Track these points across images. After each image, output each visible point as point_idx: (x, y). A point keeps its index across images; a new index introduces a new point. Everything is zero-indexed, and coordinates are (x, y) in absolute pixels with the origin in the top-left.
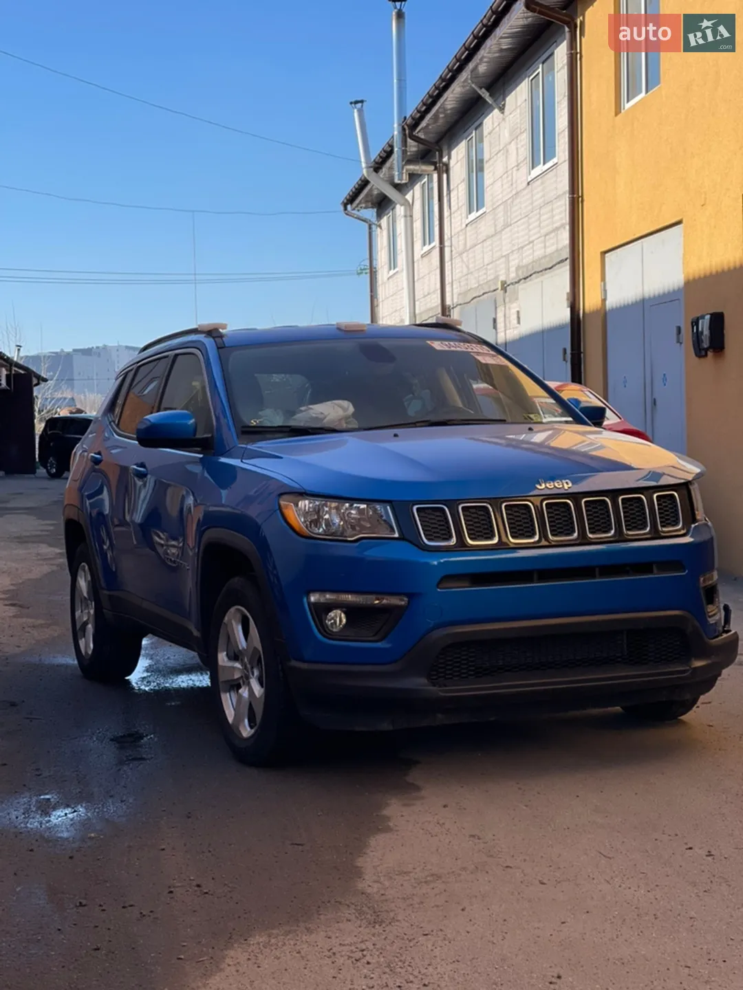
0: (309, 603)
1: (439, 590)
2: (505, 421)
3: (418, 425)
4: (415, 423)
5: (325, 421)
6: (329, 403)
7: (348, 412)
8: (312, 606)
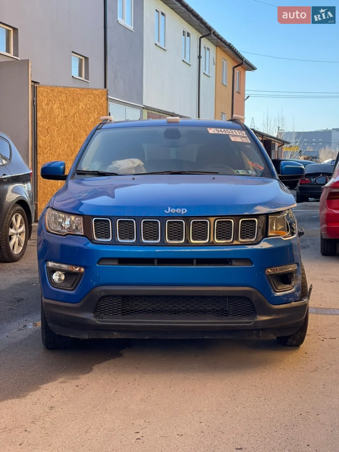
0: (48, 267)
1: (97, 265)
2: (218, 173)
3: (164, 173)
4: (163, 172)
5: (119, 169)
6: (128, 160)
7: (135, 164)
8: (49, 269)
